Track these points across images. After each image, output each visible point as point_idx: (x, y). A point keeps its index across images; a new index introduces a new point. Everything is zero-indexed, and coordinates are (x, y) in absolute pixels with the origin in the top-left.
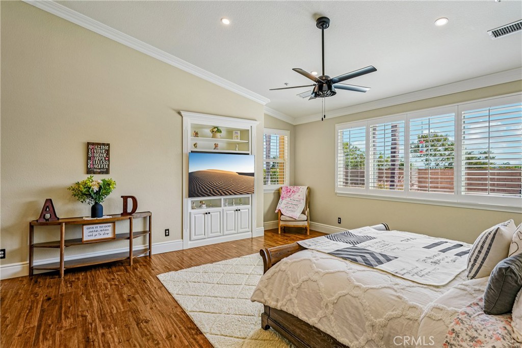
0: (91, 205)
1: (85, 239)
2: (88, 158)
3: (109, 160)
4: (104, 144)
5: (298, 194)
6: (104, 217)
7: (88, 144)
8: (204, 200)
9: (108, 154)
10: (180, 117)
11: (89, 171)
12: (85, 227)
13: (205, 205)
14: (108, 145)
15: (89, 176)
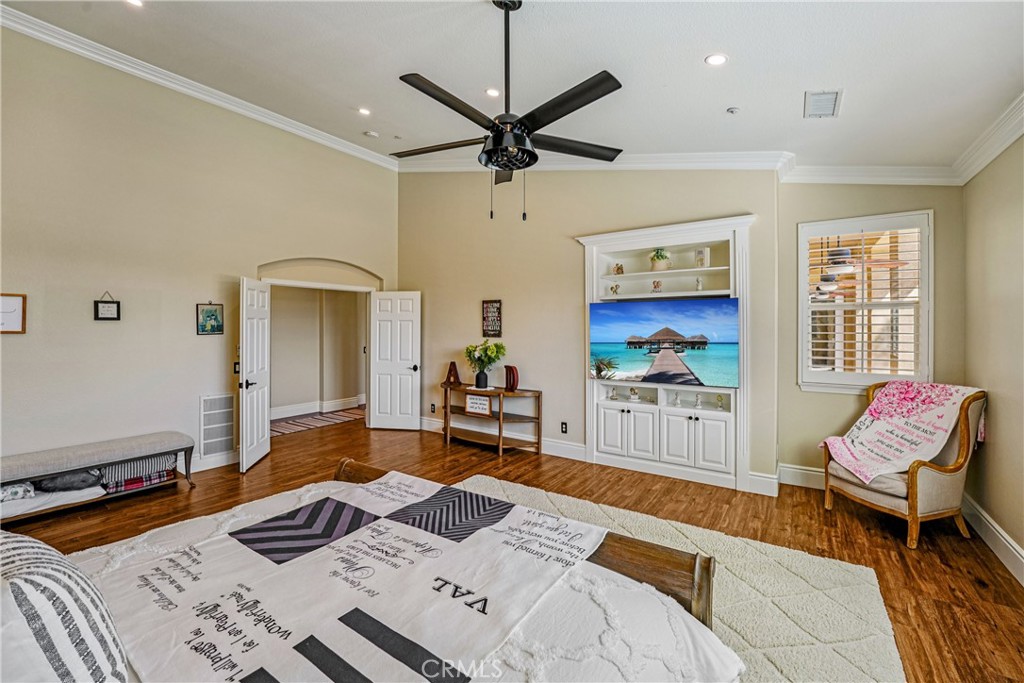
0: (476, 373)
1: (468, 409)
2: (484, 319)
3: (500, 320)
4: (495, 302)
5: (939, 410)
6: (488, 389)
7: (484, 302)
8: (637, 388)
9: (500, 313)
10: (581, 247)
11: (485, 334)
12: (468, 397)
13: (637, 397)
14: (499, 301)
15: (485, 339)
